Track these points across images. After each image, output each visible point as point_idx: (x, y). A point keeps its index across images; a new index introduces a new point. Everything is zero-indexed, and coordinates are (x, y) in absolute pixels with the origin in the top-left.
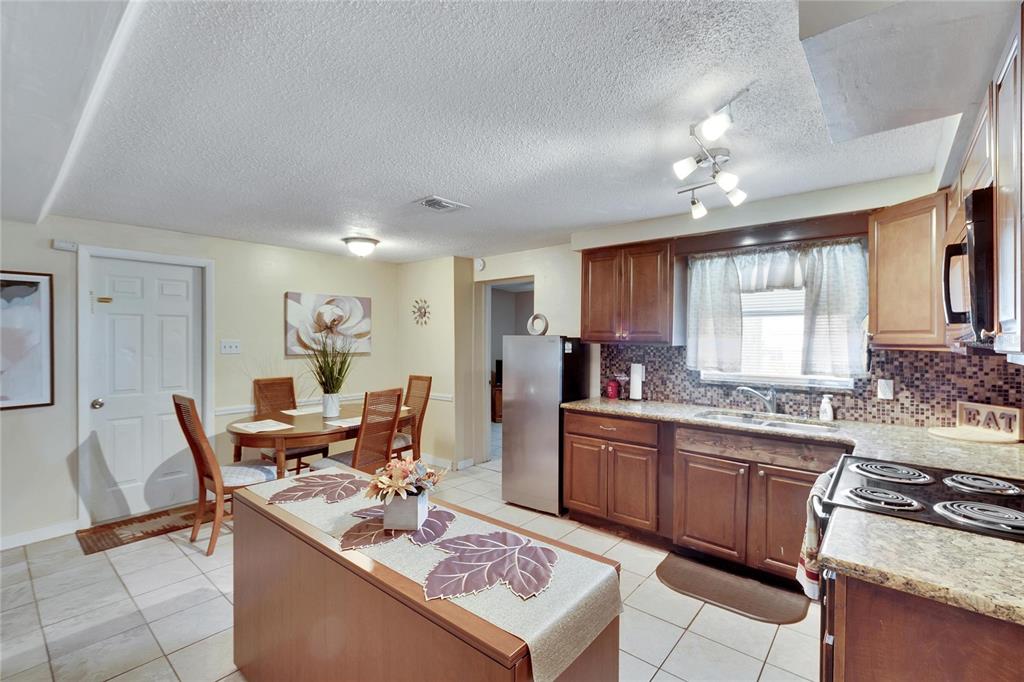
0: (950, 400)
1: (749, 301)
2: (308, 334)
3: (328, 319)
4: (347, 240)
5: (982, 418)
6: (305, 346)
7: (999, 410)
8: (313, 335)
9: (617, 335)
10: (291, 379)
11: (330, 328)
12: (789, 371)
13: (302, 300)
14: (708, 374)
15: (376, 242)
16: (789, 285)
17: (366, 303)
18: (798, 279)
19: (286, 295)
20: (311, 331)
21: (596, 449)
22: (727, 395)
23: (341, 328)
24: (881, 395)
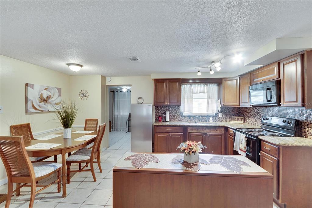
0: (231, 116)
1: (195, 96)
2: (37, 103)
3: (45, 97)
4: (69, 64)
5: (236, 119)
6: (36, 109)
7: (239, 117)
8: (39, 103)
9: (166, 104)
10: (29, 124)
11: (46, 100)
12: (204, 112)
13: (35, 87)
14: (185, 114)
15: (81, 66)
16: (204, 92)
17: (59, 90)
18: (206, 91)
19: (27, 85)
20: (38, 101)
21: (165, 136)
22: (190, 118)
23: (50, 100)
24: (220, 116)
